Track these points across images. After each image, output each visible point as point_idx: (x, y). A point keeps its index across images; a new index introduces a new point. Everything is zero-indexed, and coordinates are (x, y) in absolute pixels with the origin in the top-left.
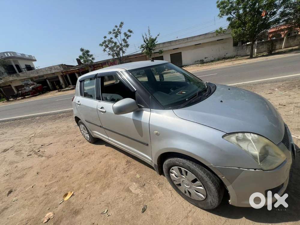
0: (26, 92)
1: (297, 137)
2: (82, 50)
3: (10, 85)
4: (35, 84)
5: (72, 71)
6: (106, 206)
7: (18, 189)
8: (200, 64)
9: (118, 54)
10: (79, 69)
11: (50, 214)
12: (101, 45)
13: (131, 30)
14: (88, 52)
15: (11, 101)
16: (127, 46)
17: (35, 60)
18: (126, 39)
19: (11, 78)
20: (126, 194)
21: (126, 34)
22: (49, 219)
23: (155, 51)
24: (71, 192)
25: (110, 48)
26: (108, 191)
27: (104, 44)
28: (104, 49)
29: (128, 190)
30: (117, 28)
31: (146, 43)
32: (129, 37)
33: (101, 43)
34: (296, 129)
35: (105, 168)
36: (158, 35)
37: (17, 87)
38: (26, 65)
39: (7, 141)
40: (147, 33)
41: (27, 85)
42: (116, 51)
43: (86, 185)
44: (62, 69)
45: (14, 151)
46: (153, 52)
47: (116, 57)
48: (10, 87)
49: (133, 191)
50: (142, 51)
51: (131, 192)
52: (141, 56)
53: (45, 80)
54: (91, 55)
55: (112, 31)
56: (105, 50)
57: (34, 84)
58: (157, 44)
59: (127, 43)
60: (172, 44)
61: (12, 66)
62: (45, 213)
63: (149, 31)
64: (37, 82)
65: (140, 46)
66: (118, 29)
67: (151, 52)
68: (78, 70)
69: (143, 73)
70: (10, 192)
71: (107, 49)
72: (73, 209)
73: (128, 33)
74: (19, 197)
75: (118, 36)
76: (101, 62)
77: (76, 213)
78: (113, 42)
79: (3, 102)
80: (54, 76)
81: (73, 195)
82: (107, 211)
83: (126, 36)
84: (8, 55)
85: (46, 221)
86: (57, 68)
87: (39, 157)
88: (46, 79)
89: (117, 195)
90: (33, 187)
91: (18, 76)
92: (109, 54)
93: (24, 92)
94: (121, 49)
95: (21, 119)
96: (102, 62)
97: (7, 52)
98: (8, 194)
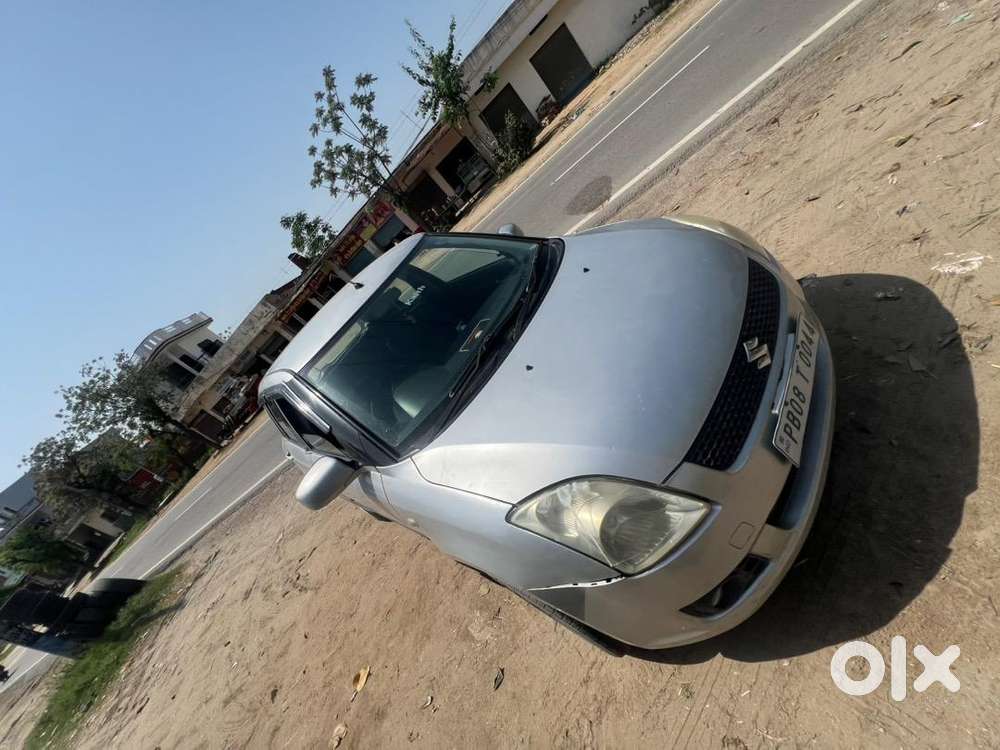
0: (241, 411)
1: (964, 264)
2: (286, 222)
3: (202, 412)
4: (244, 379)
5: (295, 300)
6: (428, 687)
7: (285, 683)
8: (654, 17)
9: (375, 177)
10: (308, 286)
11: (339, 729)
12: (316, 183)
13: (363, 76)
14: (301, 218)
15: (226, 446)
16: (383, 133)
17: (210, 320)
18: (366, 113)
19: (193, 395)
20: (464, 647)
21: (359, 101)
22: (341, 739)
23: (471, 93)
24: (366, 668)
25: (344, 175)
26: (428, 647)
27: (322, 174)
28: (332, 188)
29: (467, 636)
30: (325, 97)
31: (427, 83)
32: (372, 103)
33: (313, 177)
34: (973, 221)
35: (417, 588)
36: (453, 27)
37: (218, 408)
38: (199, 345)
39: (245, 569)
40: (416, 46)
41: (231, 392)
42: (364, 173)
43: (388, 642)
44: (274, 308)
45: (260, 590)
46: (465, 97)
47: (375, 189)
48: (204, 416)
49: (476, 635)
50: (434, 119)
51: (473, 639)
52: (439, 134)
53: (257, 356)
54: (314, 222)
55: (316, 120)
56: (334, 191)
57: (241, 384)
58: (462, 65)
59: (379, 125)
60: (516, 19)
61: (175, 364)
62: (332, 728)
63: (415, 34)
64: (245, 374)
65: (417, 107)
66: (330, 100)
67: (462, 100)
68: (308, 291)
69: (478, 184)
70: (274, 694)
71: (340, 183)
72: (373, 709)
73: (363, 91)
74: (289, 700)
75: (341, 124)
76: (347, 230)
77: (380, 715)
78: (339, 152)
79: (215, 457)
80: (269, 336)
81: (369, 674)
82: (432, 698)
83: (362, 104)
84: (150, 344)
85: (336, 744)
86: (262, 313)
87: (303, 592)
88: (258, 353)
89: (446, 656)
90: (304, 672)
91: (201, 381)
92: (352, 193)
93: (236, 412)
94: (373, 155)
95: (252, 495)
96: (350, 227)
97: (145, 341)
98: (273, 698)
